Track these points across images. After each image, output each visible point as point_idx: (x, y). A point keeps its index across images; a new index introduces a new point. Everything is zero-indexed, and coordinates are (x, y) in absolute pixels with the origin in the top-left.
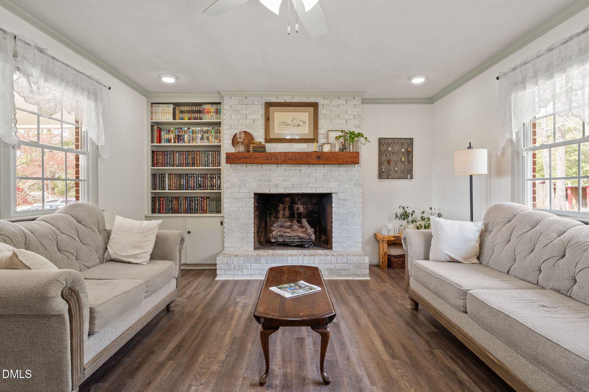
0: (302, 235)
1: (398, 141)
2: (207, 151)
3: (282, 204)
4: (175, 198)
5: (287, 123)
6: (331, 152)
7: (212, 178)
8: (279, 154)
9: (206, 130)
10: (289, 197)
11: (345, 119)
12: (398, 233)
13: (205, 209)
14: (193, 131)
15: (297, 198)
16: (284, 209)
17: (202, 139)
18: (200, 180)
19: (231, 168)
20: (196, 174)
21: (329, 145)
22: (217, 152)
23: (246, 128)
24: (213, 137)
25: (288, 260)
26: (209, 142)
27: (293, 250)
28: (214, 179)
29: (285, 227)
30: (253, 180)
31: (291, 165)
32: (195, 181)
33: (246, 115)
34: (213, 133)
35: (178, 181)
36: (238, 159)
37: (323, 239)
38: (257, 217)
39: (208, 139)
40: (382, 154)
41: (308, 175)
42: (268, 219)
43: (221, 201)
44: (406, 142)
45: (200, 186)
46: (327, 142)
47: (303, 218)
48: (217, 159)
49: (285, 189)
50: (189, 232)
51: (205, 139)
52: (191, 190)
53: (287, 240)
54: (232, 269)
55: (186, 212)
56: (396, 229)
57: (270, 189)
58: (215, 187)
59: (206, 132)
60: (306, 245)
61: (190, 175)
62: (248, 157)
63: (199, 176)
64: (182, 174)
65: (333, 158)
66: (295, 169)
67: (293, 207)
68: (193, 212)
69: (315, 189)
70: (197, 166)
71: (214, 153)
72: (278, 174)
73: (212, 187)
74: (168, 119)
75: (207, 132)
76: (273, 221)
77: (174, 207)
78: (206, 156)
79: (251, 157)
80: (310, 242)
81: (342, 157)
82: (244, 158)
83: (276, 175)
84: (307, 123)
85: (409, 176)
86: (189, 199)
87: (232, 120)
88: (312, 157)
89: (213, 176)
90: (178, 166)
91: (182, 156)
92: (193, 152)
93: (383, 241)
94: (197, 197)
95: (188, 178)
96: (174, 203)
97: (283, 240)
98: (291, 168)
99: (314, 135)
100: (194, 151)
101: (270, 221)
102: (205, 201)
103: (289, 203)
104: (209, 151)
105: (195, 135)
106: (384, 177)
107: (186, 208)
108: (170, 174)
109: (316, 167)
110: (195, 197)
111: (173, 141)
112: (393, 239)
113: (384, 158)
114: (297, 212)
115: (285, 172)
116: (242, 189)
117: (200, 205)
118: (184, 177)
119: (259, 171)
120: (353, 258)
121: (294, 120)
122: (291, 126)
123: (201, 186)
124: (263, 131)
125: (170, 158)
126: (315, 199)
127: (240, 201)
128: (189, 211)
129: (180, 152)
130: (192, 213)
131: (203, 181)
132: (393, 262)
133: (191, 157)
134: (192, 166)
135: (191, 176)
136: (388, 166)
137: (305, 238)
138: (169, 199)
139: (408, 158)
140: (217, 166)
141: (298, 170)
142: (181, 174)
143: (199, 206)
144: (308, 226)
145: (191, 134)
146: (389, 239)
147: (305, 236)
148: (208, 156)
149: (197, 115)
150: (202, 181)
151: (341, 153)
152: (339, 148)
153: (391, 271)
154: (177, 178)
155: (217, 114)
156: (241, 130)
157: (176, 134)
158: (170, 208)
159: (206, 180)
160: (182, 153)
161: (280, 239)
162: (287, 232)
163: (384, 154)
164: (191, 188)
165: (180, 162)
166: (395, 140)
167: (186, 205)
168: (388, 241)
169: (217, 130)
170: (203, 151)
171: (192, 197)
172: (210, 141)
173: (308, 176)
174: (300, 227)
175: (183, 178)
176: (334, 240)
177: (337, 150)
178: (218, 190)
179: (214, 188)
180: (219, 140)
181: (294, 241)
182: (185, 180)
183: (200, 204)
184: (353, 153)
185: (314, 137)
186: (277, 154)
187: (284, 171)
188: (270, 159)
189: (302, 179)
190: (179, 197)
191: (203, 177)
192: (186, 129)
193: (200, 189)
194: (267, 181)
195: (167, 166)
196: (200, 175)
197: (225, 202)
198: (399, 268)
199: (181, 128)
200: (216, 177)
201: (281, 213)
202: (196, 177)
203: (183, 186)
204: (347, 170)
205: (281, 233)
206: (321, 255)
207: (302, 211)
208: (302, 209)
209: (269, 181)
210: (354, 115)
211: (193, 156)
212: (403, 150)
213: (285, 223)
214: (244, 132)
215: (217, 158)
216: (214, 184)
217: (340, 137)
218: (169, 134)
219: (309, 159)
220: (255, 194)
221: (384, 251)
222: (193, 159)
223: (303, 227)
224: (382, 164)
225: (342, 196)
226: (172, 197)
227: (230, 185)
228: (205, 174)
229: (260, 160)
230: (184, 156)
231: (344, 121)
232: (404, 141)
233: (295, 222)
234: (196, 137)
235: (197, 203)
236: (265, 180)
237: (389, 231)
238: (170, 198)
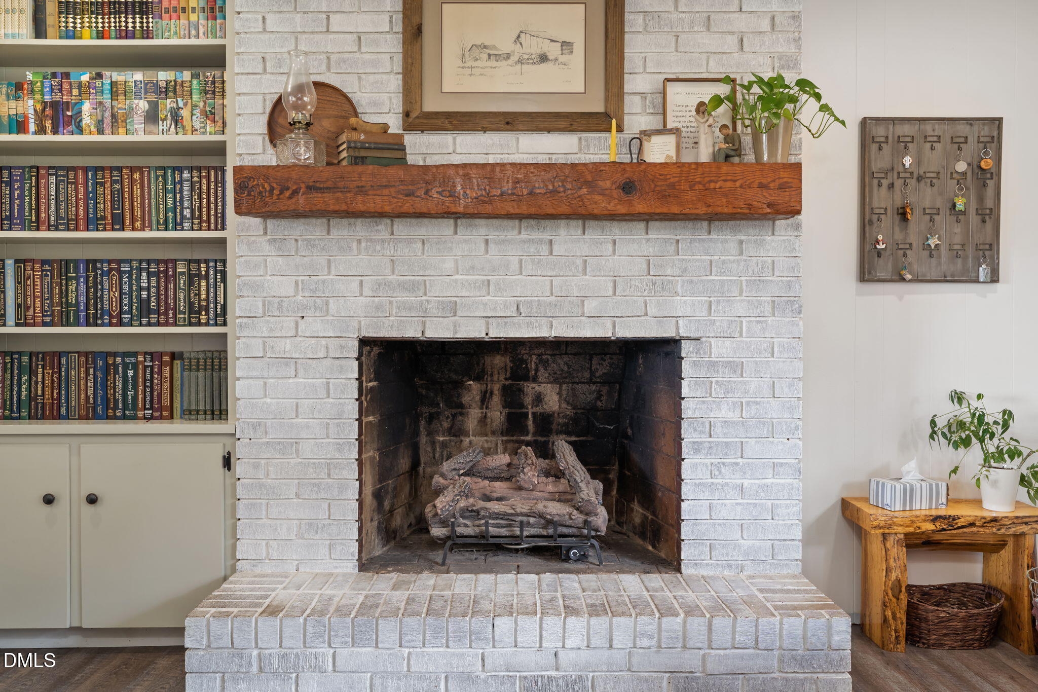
0: (555, 512)
1: (939, 129)
2: (174, 169)
3: (478, 378)
4: (43, 359)
5: (494, 47)
6: (680, 165)
7: (193, 278)
8: (461, 172)
9: (168, 82)
10: (502, 355)
11: (733, 33)
12: (944, 501)
13: (166, 401)
14: (113, 84)
15: (534, 357)
16: (485, 399)
17: (152, 117)
18: (144, 284)
19: (265, 233)
20: (130, 261)
21: (671, 139)
22: (212, 172)
23: (329, 69)
24: (197, 112)
25: (496, 633)
26: (180, 130)
27: (519, 570)
28: (203, 283)
29: (489, 474)
30: (355, 285)
31: (510, 223)
32: (126, 287)
33: (328, 17)
34: (196, 97)
35: (56, 290)
36: (287, 193)
37: (637, 520)
38: (375, 433)
39: (176, 119)
40: (875, 182)
41: (579, 262)
42: (423, 439)
43: (226, 369)
44: (973, 134)
45: (144, 312)
46: (661, 127)
47: (559, 433)
48: (212, 200)
49: (488, 324)
50: (92, 500)
51: (164, 120)
52: (111, 324)
53: (493, 531)
54: (255, 669)
55: (90, 414)
56: (937, 485)
57: (424, 323)
58: (207, 314)
59: (166, 88)
60: (571, 548)
61: (105, 265)
62: (329, 184)
63: (140, 270)
64: (71, 261)
65: (691, 188)
66: (529, 241)
67: (521, 390)
68: (119, 413)
69: (608, 323)
70: (133, 229)
71: (200, 177)
72: (456, 261)
73: (194, 314)
74: (14, 36)
75: (172, 89)
76: (444, 445)
77: (40, 392)
78: (169, 187)
79: (341, 184)
80: (587, 538)
81: (729, 184)
82: (311, 188)
83: (449, 265)
84: (579, 48)
85: (983, 272)
86: (100, 363)
87: (267, 36)
88: (601, 183)
89: (199, 269)
90: (57, 229)
91: (71, 188)
92: (115, 173)
93: (884, 534)
94: (135, 354)
95: (95, 277)
96: (40, 376)
97: (477, 530)
98: (512, 234)
99: (606, 100)
100: (119, 169)
101: (433, 443)
102: (166, 371)
103: (502, 378)
104: (180, 170)
105: (121, 104)
106: (881, 275)
107: (87, 398)
108: (25, 261)
109: (617, 231)
110: (125, 355)
111: (32, 127)
112: (929, 526)
113: (881, 199)
114: (535, 410)
115: (487, 252)
116: (311, 319)
117: (145, 386)
118: (82, 273)
119: (378, 248)
120: (781, 623)
121: (522, 35)
122: (510, 62)
123: (149, 311)
124: (396, 83)
125: (22, 197)
126: (606, 363)
127: (301, 372)
128: (99, 409)
129: (64, 173)
130: (115, 417)
131: (158, 287)
132: (926, 620)
133: (108, 192)
134: (113, 229)
135: (110, 270)
136: (897, 229)
137: (570, 522)
138: (20, 363)
139: (981, 199)
140: (212, 226)
141: (540, 241)
142: (67, 262)
143: (141, 389)
144: (580, 473)
145: (107, 99)
146: (911, 530)
147: (570, 514)
148: (178, 186)
149: (130, 20)
150: (153, 290)
151: (724, 169)
152: (711, 150)
153: (919, 659)
154: (52, 277)
155: (215, 19)
156: (303, 79)
157: (47, 98)
158: (23, 397)
159: (171, 286)
160: (71, 175)
161: (466, 526)
162: (495, 495)
163: (885, 183)
164: (111, 316)
165: (62, 213)
166: (928, 128)
167: (91, 385)
168: (907, 535)
169: (213, 83)
170: (157, 168)
171: (115, 355)
172: (183, 127)
173: (581, 266)
174: (547, 474)
175: (77, 279)
176: (686, 530)
177: (704, 155)
178: (216, 324)
179: (203, 318)
180: (220, 123)
181: (525, 534)
182: (83, 287)
183: (145, 380)
184: (774, 167)
185: (606, 107)
186: (451, 172)
187: (483, 246)
188: (421, 193)
189: (556, 281)
190: (60, 355)
191: (157, 274)
192: (85, 78)
193: (145, 321)
194: (412, 287)
195: (10, 229)
196: (144, 265)
197: (238, 374)
198: (954, 648)
199: (67, 75)
200: (207, 272)
201: (475, 413)
202: (130, 273)
203: (78, 310)
204: (741, 242)
205: (471, 500)
206: (638, 607)
207: (556, 408)
208: (556, 398)
209: (422, 287)
210: (773, 18)
211: (117, 186)
212: (961, 166)
213: (489, 458)
214: (317, 84)
215: (212, 196)
216: (199, 300)
217: (717, 101)
218: (17, 98)
219: (589, 193)
220: (364, 342)
221: (893, 576)
222: (118, 199)
223: (558, 474)
224: (876, 224)
225: (720, 349)
226: (31, 355)
227: (260, 305)
228: (166, 262)
229: (378, 199)
230: (81, 189)
231: (732, 42)
232: (963, 129)
233: (526, 455)
234: (130, 112)
235: (135, 377)
236: (403, 286)
237: (909, 493)
238: (25, 359)
